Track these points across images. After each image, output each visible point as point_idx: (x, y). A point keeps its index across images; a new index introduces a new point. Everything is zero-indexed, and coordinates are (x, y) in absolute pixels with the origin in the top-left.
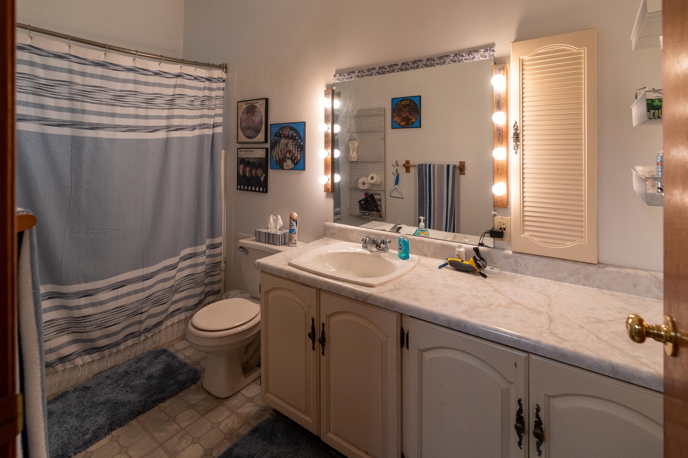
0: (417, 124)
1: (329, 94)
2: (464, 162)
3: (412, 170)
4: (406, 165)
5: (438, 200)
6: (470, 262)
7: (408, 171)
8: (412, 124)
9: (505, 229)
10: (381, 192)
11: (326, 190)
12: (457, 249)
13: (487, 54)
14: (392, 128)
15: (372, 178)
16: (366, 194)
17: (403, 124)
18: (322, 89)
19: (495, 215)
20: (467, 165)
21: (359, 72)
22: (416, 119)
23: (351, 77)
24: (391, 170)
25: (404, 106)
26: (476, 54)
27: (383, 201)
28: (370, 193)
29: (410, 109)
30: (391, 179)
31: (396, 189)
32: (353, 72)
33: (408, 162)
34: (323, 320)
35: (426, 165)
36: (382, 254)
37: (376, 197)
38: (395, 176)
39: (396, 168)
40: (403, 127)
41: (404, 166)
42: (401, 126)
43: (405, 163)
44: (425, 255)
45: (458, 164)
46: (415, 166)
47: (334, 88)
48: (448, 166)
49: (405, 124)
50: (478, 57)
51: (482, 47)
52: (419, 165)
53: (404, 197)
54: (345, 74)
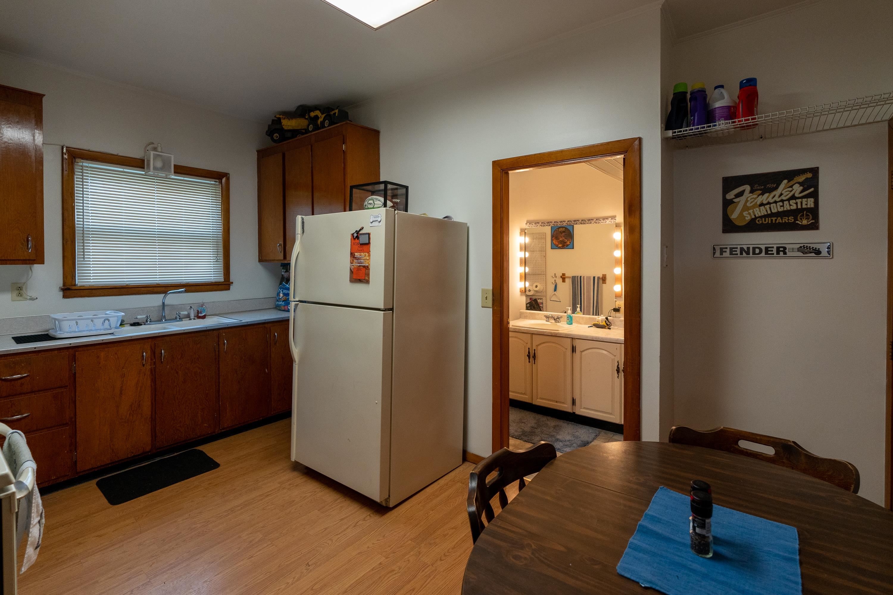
0: (571, 246)
1: (523, 234)
2: (606, 275)
3: (567, 280)
4: (563, 277)
5: (586, 302)
6: (604, 323)
7: (564, 281)
8: (567, 245)
9: (620, 308)
10: (543, 297)
11: (521, 291)
12: (597, 319)
13: (612, 221)
14: (551, 249)
15: (536, 287)
16: (531, 299)
17: (560, 245)
18: (518, 232)
19: (616, 301)
20: (607, 277)
21: (542, 223)
22: (570, 243)
23: (537, 226)
24: (550, 281)
25: (561, 233)
26: (607, 220)
27: (544, 304)
28: (534, 298)
29: (566, 234)
30: (551, 287)
31: (554, 294)
32: (538, 223)
33: (564, 274)
34: (534, 348)
35: (578, 277)
36: (558, 324)
37: (539, 301)
38: (554, 285)
39: (555, 279)
40: (560, 248)
41: (561, 277)
42: (558, 247)
43: (562, 275)
44: (581, 324)
45: (601, 276)
46: (569, 277)
47: (526, 231)
48: (594, 278)
49: (562, 246)
50: (608, 222)
51: (610, 217)
52: (573, 277)
53: (561, 301)
54: (533, 224)
